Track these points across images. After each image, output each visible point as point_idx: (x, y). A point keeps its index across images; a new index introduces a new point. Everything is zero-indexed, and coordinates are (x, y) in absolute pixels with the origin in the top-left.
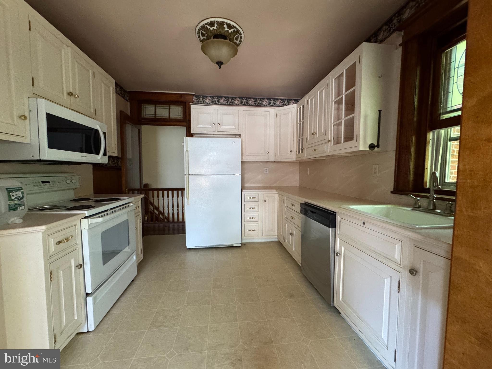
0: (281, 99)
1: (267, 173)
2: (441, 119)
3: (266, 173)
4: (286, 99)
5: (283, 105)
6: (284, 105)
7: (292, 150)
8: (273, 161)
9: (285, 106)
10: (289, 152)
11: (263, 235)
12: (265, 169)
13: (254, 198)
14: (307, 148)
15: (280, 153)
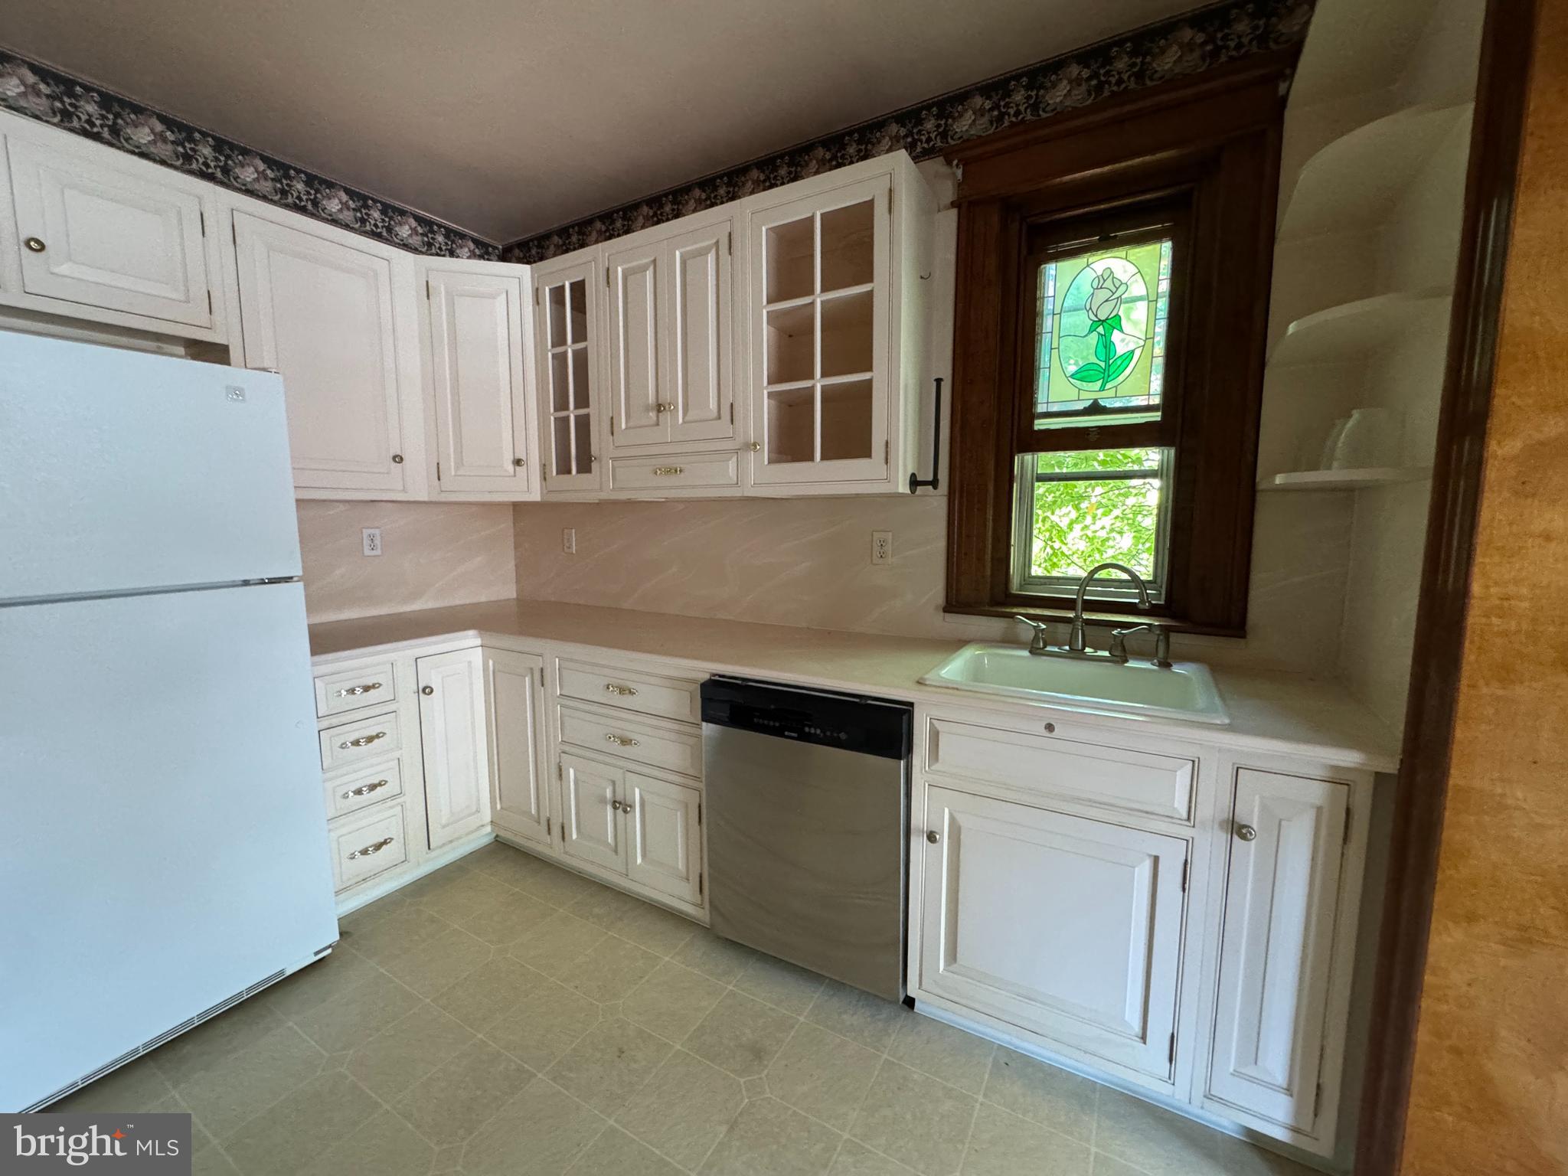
0: (419, 220)
1: (378, 552)
2: (1036, 428)
3: (374, 553)
4: (440, 226)
5: (428, 248)
6: (433, 251)
7: (521, 455)
8: (426, 499)
9: (438, 255)
10: (510, 468)
11: (429, 848)
12: (365, 536)
13: (373, 687)
14: (614, 459)
15: (459, 464)
